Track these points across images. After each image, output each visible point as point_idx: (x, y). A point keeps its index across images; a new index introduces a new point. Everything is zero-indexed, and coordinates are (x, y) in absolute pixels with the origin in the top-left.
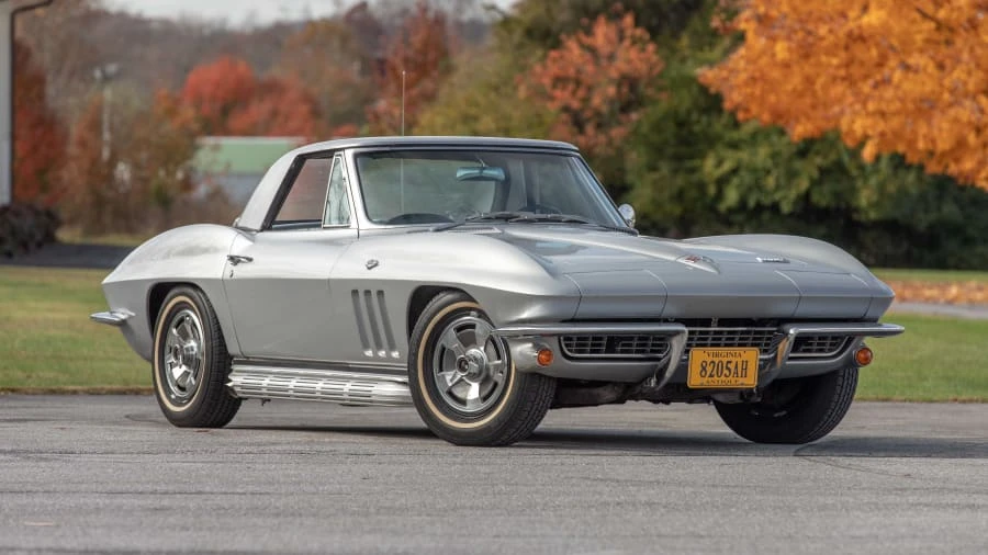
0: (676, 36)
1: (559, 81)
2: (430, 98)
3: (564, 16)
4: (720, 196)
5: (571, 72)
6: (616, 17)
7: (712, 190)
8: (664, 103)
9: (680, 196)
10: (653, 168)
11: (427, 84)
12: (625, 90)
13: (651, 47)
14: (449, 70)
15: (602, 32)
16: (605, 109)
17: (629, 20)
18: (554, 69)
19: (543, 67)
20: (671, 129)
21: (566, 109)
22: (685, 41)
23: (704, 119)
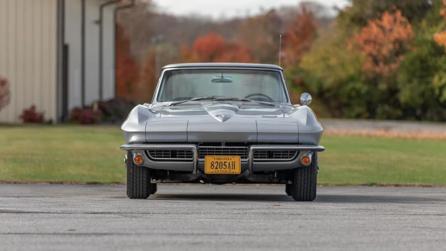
0: (420, 21)
1: (367, 42)
2: (307, 49)
3: (369, 12)
4: (441, 94)
5: (373, 37)
6: (393, 12)
7: (437, 92)
8: (415, 51)
9: (422, 95)
10: (410, 81)
11: (306, 43)
12: (397, 46)
13: (409, 26)
14: (316, 37)
15: (387, 19)
16: (388, 55)
17: (399, 14)
18: (364, 36)
19: (359, 35)
20: (418, 63)
21: (370, 55)
22: (424, 23)
23: (434, 59)
